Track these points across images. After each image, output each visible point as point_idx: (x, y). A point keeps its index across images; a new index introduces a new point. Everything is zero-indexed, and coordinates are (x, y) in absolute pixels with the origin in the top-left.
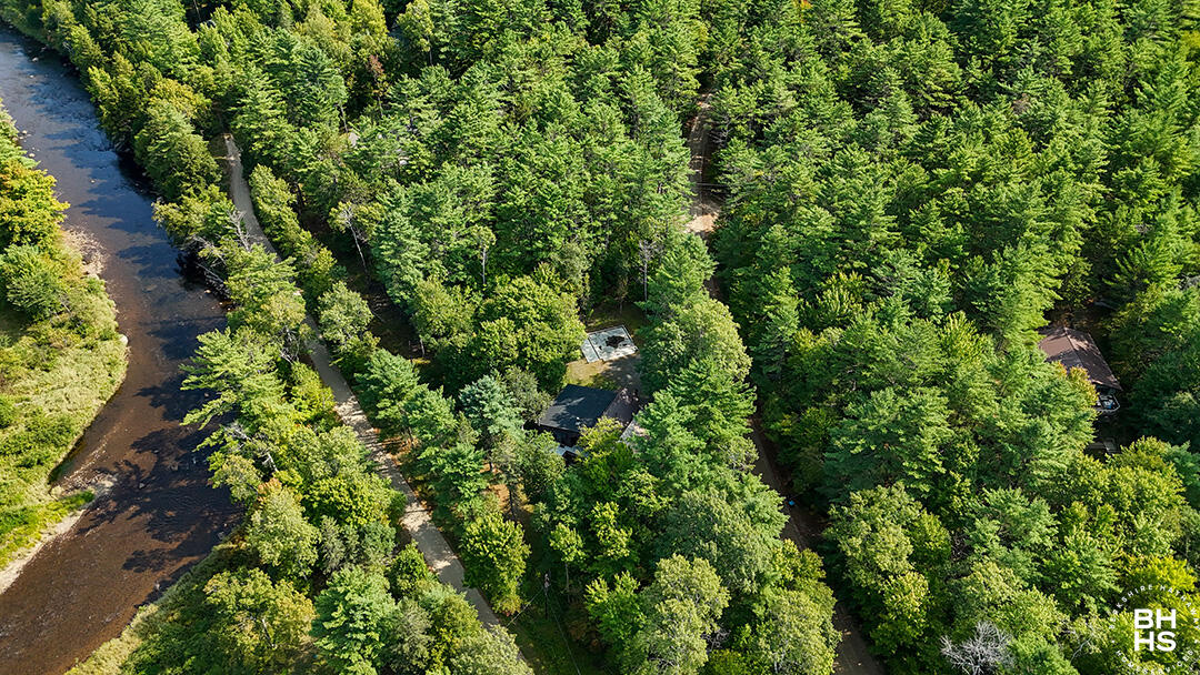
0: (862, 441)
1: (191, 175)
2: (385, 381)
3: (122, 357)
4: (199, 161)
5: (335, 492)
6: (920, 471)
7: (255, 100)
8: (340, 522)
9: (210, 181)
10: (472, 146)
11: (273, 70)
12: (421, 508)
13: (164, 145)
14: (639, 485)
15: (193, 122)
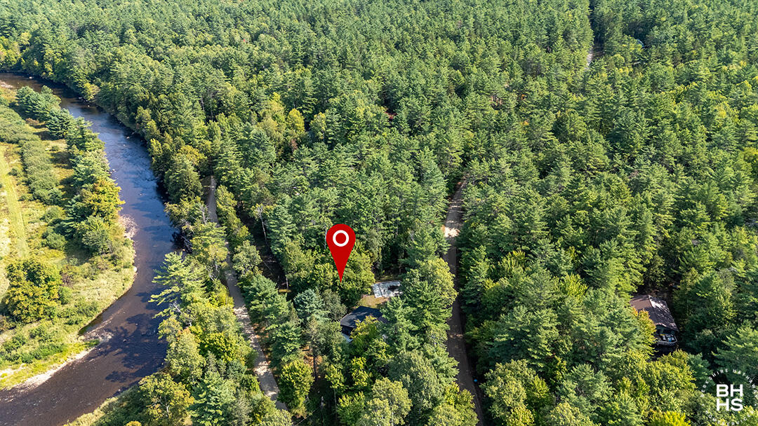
0: (507, 335)
1: (188, 191)
2: (257, 289)
3: (132, 277)
4: (193, 184)
5: (217, 340)
6: (538, 355)
7: (227, 155)
8: (218, 358)
9: (197, 194)
10: (331, 181)
11: (240, 142)
12: (267, 364)
13: (178, 176)
14: (378, 348)
15: (195, 167)
